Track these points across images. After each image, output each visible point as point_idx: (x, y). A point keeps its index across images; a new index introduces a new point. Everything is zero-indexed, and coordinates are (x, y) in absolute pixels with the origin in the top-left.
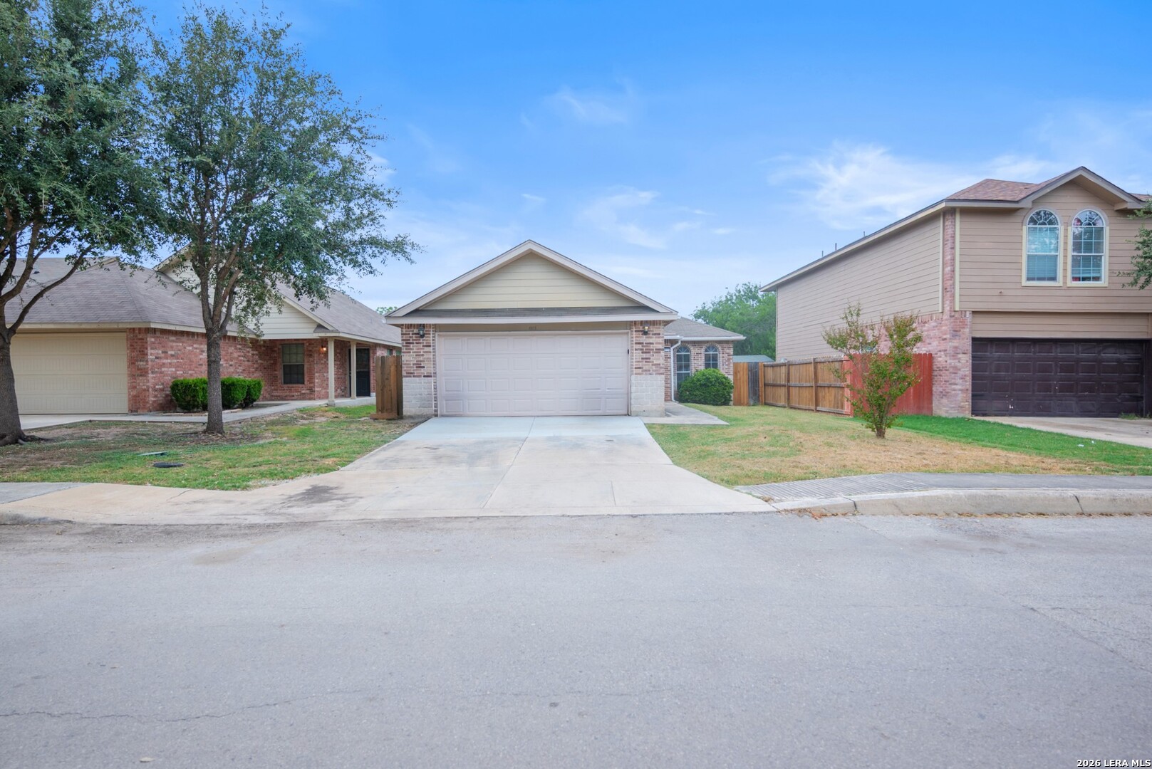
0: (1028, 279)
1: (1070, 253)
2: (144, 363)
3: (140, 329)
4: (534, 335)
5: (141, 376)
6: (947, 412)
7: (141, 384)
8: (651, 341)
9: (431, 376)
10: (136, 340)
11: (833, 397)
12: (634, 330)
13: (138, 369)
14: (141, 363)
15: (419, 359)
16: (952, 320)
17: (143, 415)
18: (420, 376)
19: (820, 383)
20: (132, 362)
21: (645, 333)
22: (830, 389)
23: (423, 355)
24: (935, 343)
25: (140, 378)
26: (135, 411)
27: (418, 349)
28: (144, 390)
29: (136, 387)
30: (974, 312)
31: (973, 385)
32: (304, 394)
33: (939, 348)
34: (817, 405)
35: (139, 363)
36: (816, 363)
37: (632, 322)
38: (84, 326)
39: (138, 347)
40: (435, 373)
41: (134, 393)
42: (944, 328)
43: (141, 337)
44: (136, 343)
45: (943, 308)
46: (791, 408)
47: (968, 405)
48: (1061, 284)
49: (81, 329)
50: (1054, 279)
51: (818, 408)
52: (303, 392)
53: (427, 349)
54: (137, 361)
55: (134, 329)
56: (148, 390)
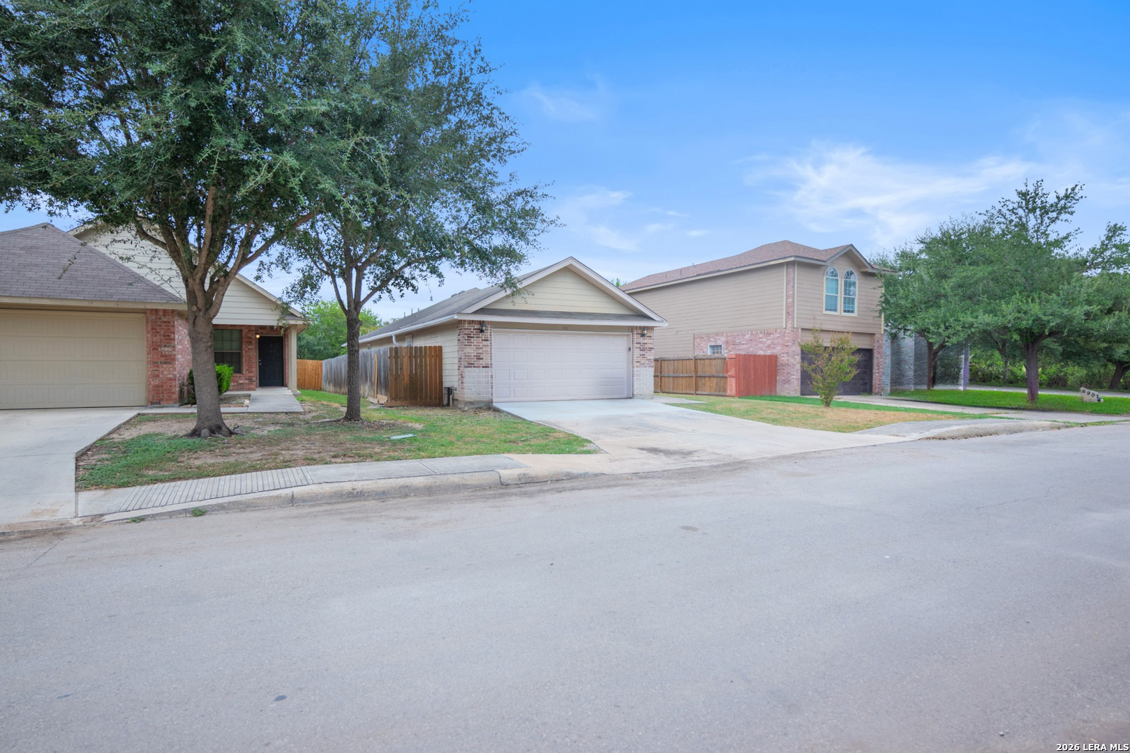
0: (826, 310)
1: (843, 296)
2: (170, 349)
3: (165, 311)
4: (564, 334)
5: (165, 363)
6: (789, 393)
7: (165, 373)
8: (646, 342)
9: (488, 367)
10: (159, 323)
11: (715, 384)
12: (635, 332)
13: (162, 356)
14: (166, 349)
15: (479, 352)
16: (792, 333)
17: (167, 407)
18: (479, 367)
19: (699, 374)
20: (154, 347)
21: (643, 335)
22: (712, 378)
23: (482, 348)
24: (779, 348)
25: (165, 366)
26: (157, 403)
27: (478, 343)
28: (171, 379)
29: (158, 376)
30: (802, 329)
31: (801, 375)
32: (241, 384)
33: (782, 352)
34: (697, 389)
35: (163, 348)
36: (696, 359)
37: (634, 327)
38: (95, 305)
39: (162, 332)
40: (491, 364)
41: (157, 382)
42: (786, 338)
43: (166, 320)
44: (159, 326)
45: (786, 325)
46: (664, 393)
47: (799, 388)
48: (839, 314)
49: (89, 307)
50: (835, 310)
51: (697, 392)
52: (241, 382)
53: (485, 343)
54: (161, 346)
55: (157, 311)
56: (175, 380)
